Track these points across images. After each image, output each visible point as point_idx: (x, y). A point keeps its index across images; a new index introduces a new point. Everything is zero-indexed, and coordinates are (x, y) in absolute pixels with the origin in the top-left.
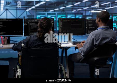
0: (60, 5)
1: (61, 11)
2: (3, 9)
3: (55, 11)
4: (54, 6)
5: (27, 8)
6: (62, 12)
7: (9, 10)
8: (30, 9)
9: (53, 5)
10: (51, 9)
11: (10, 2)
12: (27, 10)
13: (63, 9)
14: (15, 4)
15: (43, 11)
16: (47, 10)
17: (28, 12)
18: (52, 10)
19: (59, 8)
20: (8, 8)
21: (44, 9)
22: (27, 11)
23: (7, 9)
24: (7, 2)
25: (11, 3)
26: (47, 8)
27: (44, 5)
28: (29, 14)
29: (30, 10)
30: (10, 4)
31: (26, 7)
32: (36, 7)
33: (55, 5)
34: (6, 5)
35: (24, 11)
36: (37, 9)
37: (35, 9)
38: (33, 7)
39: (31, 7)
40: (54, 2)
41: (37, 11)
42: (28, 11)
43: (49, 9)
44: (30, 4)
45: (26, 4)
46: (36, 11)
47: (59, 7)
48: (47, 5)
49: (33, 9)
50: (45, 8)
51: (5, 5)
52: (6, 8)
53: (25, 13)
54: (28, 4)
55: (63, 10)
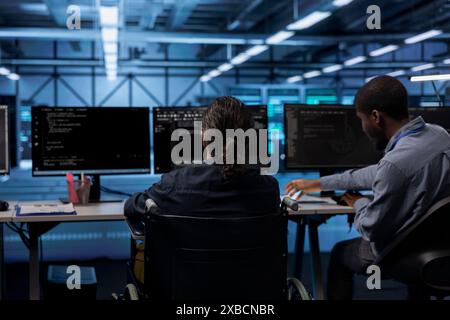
0: (324, 59)
1: (330, 80)
2: (119, 75)
3: (305, 81)
4: (305, 62)
5: (203, 71)
6: (331, 84)
7: (140, 79)
8: (214, 73)
9: (300, 59)
10: (292, 72)
11: (140, 49)
12: (205, 79)
13: (338, 71)
14: (161, 56)
15: (264, 80)
16: (279, 76)
17: (207, 86)
18: (296, 79)
19: (320, 69)
20: (135, 70)
21: (267, 72)
22: (202, 84)
23: (130, 76)
24: (130, 49)
25: (143, 52)
26: (276, 71)
27: (267, 58)
28: (209, 92)
29: (214, 78)
30: (143, 56)
31: (202, 68)
32: (236, 68)
33: (309, 58)
34: (130, 59)
35: (192, 80)
36: (242, 72)
37: (234, 72)
38: (225, 67)
39: (215, 68)
40: (305, 46)
41: (241, 80)
42: (210, 82)
43: (283, 72)
44: (213, 57)
45: (198, 55)
46: (237, 82)
47: (320, 66)
48: (277, 57)
49: (224, 75)
50: (272, 69)
51: (124, 60)
52: (126, 70)
53: (198, 86)
54: (207, 55)
55: (337, 77)
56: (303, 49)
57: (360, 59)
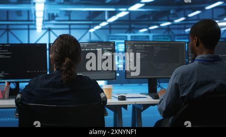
0: (160, 19)
1: (164, 31)
2: (42, 29)
3: (149, 31)
4: (149, 20)
5: (90, 27)
6: (165, 33)
7: (53, 31)
8: (97, 27)
9: (147, 19)
10: (142, 26)
11: (55, 15)
12: (91, 31)
13: (168, 26)
14: (67, 18)
15: (126, 31)
16: (134, 28)
17: (92, 34)
18: (145, 30)
19: (158, 25)
20: (51, 26)
21: (127, 26)
22: (90, 33)
23: (49, 30)
24: (49, 14)
25: (57, 16)
26: (132, 26)
27: (128, 19)
28: (94, 38)
29: (97, 30)
30: (57, 19)
31: (90, 24)
32: (110, 24)
33: (151, 18)
34: (49, 20)
35: (84, 31)
36: (112, 27)
37: (108, 27)
38: (104, 24)
39: (98, 24)
40: (149, 11)
41: (112, 31)
42: (94, 32)
43: (137, 26)
44: (97, 18)
45: (87, 18)
46: (110, 32)
47: (159, 22)
48: (133, 18)
49: (103, 28)
50: (130, 25)
51: (46, 21)
52: (47, 26)
53: (88, 35)
54: (94, 17)
55: (168, 28)
56: (148, 13)
57: (183, 19)
